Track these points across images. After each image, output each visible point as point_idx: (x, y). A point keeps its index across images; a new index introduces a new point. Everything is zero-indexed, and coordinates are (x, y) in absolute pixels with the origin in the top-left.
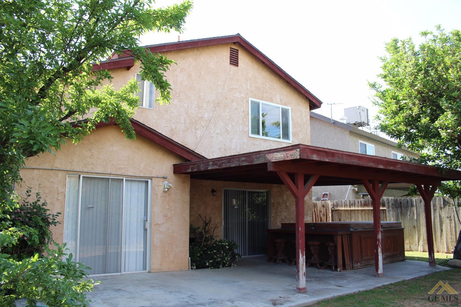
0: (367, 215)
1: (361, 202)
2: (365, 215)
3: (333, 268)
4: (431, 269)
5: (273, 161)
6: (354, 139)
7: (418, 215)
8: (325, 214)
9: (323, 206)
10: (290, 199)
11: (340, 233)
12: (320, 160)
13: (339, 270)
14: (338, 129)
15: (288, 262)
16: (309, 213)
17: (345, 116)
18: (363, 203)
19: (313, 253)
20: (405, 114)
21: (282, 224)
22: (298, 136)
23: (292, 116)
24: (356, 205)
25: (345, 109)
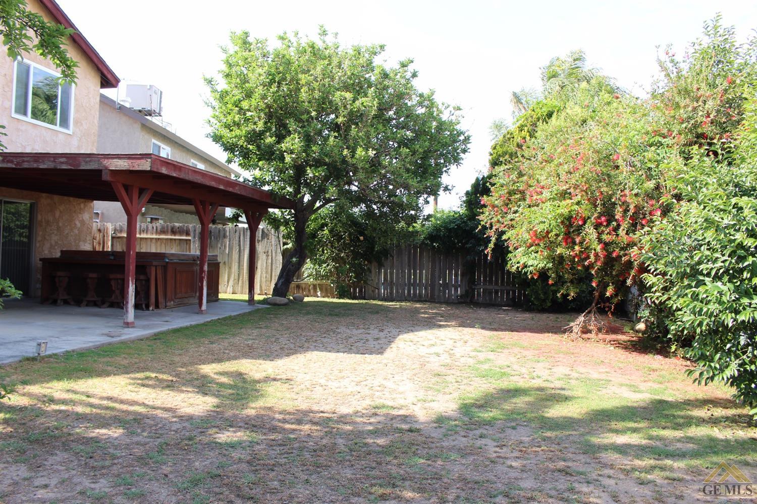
0: (163, 245)
1: (157, 227)
2: (161, 245)
3: (144, 306)
4: (251, 307)
5: (111, 168)
6: (146, 136)
7: (231, 249)
8: (101, 242)
9: (99, 230)
10: (64, 218)
11: (155, 263)
12: (168, 174)
13: (151, 308)
14: (124, 119)
15: (72, 303)
16: (88, 239)
17: (127, 96)
18: (159, 230)
19: (114, 289)
20: (249, 129)
21: (62, 251)
22: (82, 124)
23: (75, 94)
24: (149, 232)
25: (128, 85)
